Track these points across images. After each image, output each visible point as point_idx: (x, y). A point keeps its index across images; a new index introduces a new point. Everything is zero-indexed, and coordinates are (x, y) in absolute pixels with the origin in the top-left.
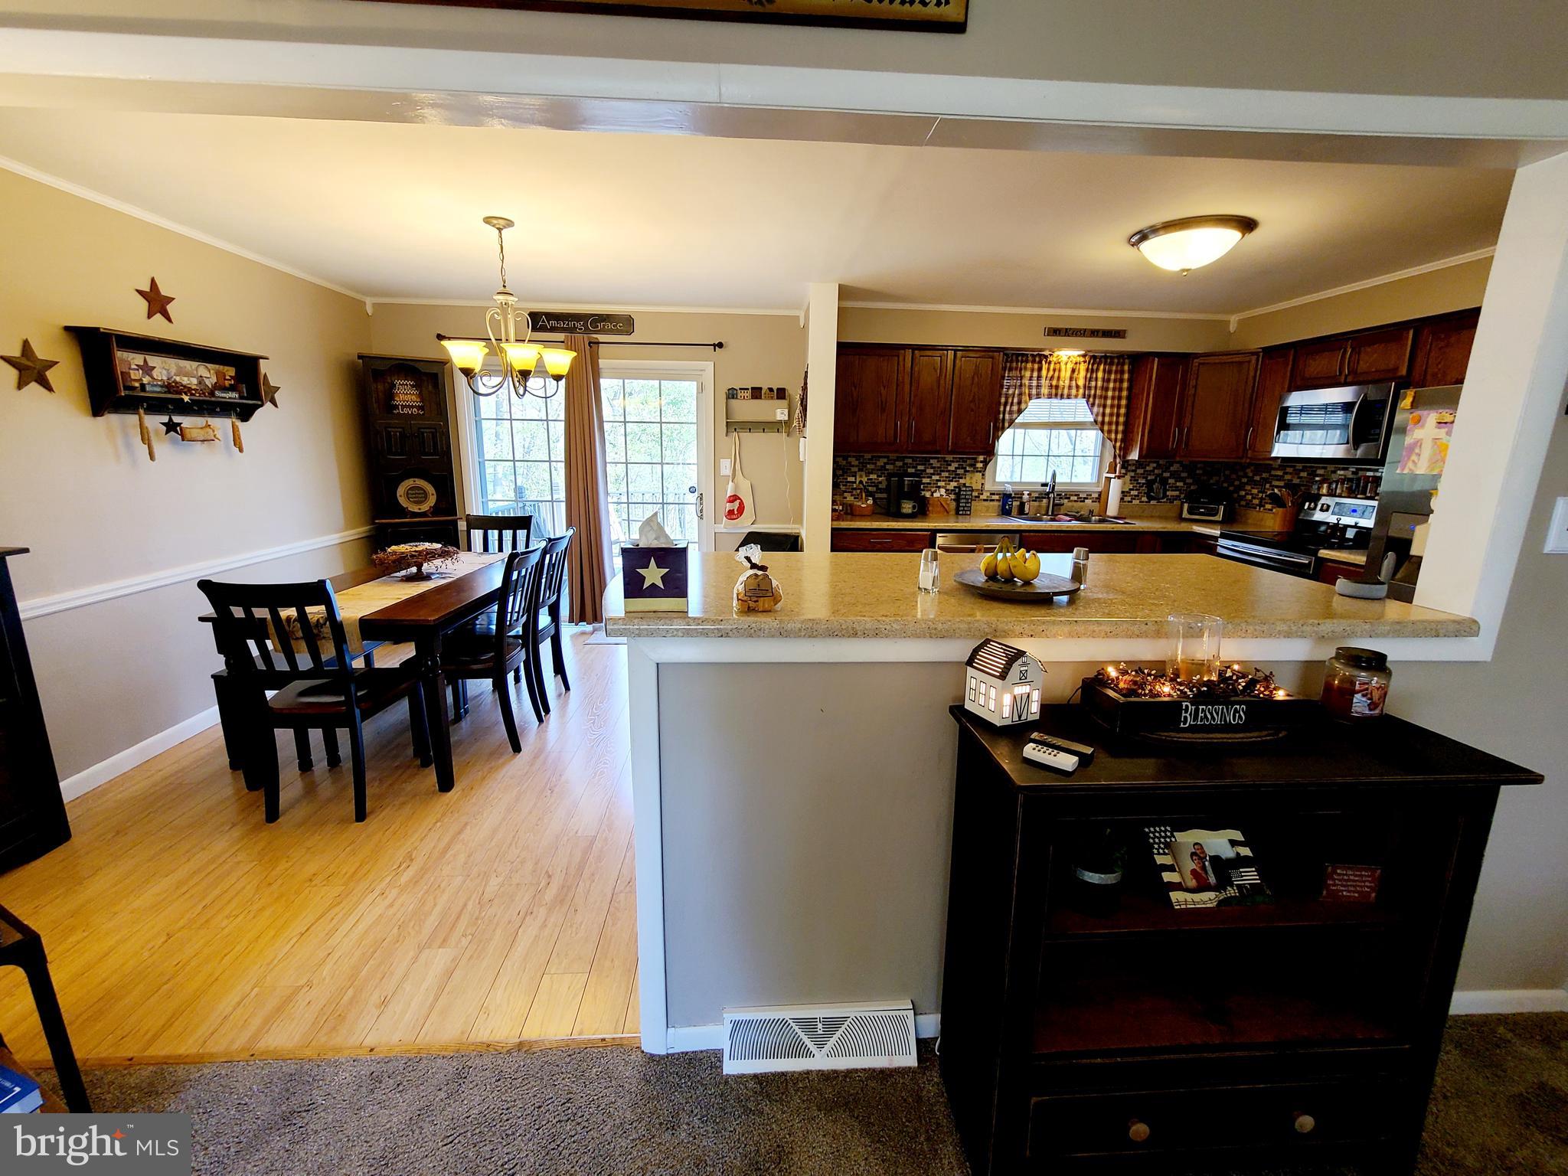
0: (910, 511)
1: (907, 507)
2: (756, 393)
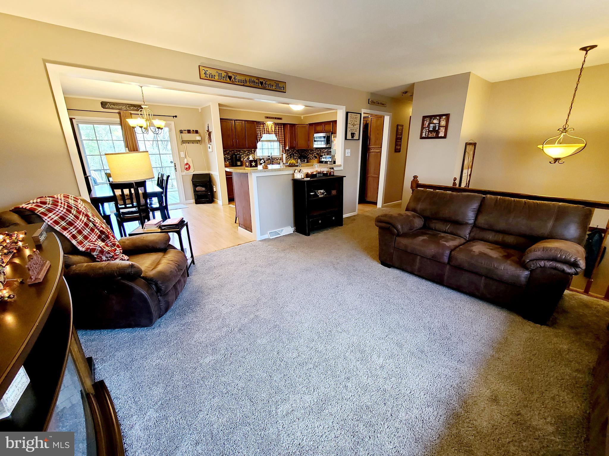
0: (240, 164)
1: (239, 163)
2: (189, 132)
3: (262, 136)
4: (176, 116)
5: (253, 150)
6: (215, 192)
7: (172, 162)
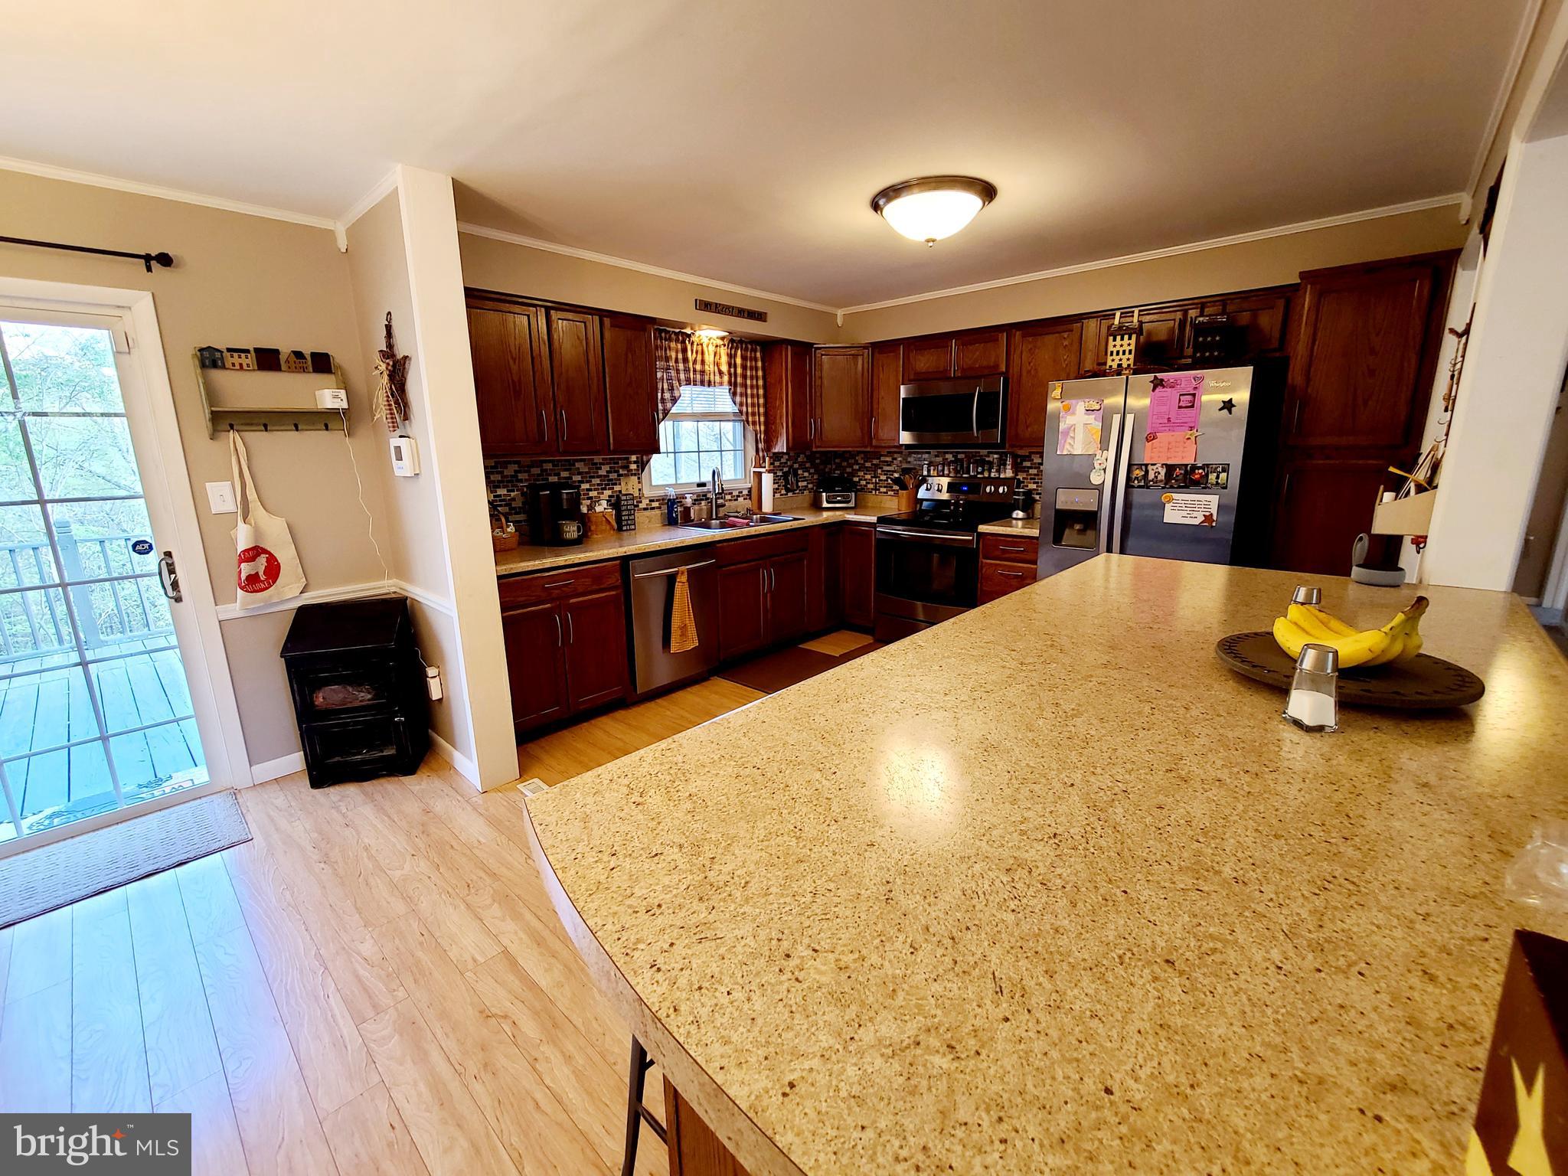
0: (575, 535)
1: (571, 530)
2: (268, 360)
3: (676, 394)
4: (165, 260)
5: (634, 458)
6: (440, 700)
7: (142, 547)
